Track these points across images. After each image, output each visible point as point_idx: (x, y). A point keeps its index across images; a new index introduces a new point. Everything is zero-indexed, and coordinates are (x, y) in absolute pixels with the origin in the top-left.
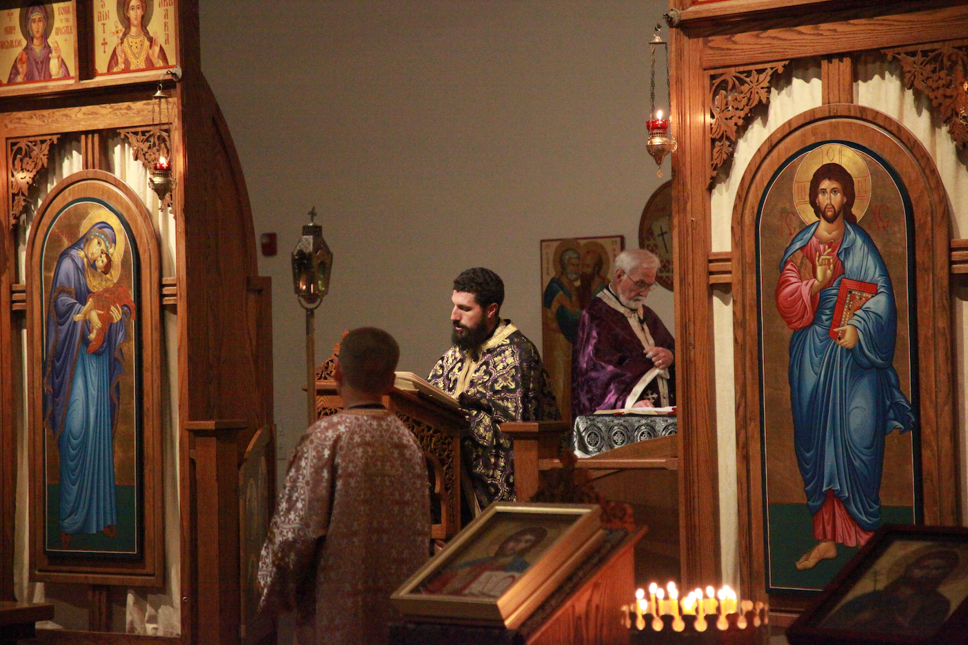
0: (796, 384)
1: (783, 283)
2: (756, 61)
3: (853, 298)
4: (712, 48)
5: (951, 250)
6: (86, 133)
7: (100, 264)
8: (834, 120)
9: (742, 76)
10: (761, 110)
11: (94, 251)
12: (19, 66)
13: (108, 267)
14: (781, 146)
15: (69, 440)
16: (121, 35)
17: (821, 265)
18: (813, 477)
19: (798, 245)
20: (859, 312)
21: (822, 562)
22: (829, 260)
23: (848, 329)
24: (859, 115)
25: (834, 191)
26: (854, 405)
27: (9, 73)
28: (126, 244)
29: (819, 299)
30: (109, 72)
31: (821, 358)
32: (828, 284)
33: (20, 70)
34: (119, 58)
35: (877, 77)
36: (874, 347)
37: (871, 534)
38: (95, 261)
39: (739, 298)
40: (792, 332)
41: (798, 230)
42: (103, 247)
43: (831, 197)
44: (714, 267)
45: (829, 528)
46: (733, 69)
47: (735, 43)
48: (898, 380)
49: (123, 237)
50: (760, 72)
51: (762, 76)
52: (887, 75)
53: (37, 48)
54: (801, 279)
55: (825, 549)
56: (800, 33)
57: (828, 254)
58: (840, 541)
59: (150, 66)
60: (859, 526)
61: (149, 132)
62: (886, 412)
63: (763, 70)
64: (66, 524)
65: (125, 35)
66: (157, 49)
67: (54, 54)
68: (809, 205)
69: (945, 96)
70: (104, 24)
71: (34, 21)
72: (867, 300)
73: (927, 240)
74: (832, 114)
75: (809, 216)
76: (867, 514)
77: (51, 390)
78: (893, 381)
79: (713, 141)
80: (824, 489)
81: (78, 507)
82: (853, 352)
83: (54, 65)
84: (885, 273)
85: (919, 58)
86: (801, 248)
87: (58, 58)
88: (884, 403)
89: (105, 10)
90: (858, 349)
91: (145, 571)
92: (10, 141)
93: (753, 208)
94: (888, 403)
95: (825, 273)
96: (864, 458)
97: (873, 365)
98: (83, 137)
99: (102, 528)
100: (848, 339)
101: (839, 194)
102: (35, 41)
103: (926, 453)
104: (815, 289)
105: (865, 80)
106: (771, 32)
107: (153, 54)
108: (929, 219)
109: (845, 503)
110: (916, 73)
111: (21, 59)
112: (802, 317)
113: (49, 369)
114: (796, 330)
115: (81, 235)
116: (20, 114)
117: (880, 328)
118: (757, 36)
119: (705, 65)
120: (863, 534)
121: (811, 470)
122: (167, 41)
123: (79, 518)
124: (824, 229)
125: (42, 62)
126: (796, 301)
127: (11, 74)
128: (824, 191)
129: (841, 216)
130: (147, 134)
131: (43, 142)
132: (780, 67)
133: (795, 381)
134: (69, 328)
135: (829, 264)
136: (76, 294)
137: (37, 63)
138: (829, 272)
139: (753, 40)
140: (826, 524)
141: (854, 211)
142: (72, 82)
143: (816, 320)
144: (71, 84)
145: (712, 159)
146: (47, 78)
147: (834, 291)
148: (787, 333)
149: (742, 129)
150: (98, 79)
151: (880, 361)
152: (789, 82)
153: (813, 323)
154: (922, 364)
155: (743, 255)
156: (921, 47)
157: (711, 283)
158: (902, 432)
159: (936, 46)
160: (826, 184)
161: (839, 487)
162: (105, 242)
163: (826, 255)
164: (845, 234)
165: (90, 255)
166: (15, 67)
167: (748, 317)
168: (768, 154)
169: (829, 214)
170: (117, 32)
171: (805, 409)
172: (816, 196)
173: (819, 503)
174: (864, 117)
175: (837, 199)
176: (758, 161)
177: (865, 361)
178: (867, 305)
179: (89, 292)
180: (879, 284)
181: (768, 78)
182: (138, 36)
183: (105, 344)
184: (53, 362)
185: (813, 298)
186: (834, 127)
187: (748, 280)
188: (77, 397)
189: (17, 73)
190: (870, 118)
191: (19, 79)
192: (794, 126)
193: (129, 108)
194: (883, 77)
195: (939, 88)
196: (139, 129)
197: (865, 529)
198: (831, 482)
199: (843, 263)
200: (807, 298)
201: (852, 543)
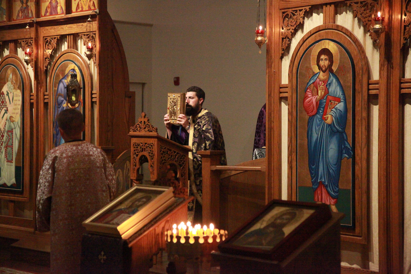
0: (310, 138)
1: (306, 97)
2: (298, 6)
3: (331, 103)
4: (283, 1)
5: (369, 84)
6: (69, 35)
8: (327, 30)
9: (294, 12)
10: (301, 26)
12: (48, 9)
14: (307, 41)
17: (320, 90)
18: (315, 176)
19: (312, 82)
20: (334, 109)
22: (323, 88)
23: (329, 116)
24: (336, 28)
25: (326, 59)
26: (330, 147)
27: (45, 12)
28: (80, 78)
29: (319, 104)
30: (76, 11)
31: (319, 128)
32: (323, 98)
33: (48, 11)
34: (80, 6)
35: (344, 13)
36: (339, 123)
37: (335, 200)
39: (290, 103)
40: (309, 117)
41: (312, 76)
43: (324, 63)
44: (282, 90)
45: (320, 197)
46: (291, 10)
48: (347, 137)
49: (79, 75)
50: (300, 10)
51: (301, 12)
52: (348, 12)
53: (54, 2)
54: (313, 95)
57: (323, 86)
58: (324, 202)
59: (90, 9)
60: (331, 197)
61: (88, 34)
62: (342, 151)
63: (302, 10)
66: (92, 2)
67: (59, 5)
68: (316, 65)
69: (369, 21)
72: (337, 105)
73: (360, 81)
74: (326, 28)
75: (316, 70)
76: (334, 192)
77: (56, 133)
78: (345, 138)
79: (283, 39)
80: (319, 181)
82: (331, 126)
83: (59, 8)
84: (344, 94)
85: (359, 5)
86: (313, 83)
88: (342, 147)
90: (332, 124)
92: (45, 38)
94: (343, 147)
95: (321, 93)
96: (333, 169)
97: (338, 131)
98: (68, 36)
100: (329, 121)
101: (327, 61)
103: (357, 168)
104: (318, 100)
105: (340, 14)
107: (91, 4)
108: (361, 71)
109: (326, 187)
110: (358, 11)
111: (48, 7)
112: (312, 111)
113: (55, 124)
114: (310, 116)
115: (66, 74)
116: (47, 28)
117: (341, 116)
119: (281, 8)
120: (332, 200)
121: (314, 173)
124: (322, 76)
125: (55, 8)
126: (310, 105)
128: (322, 60)
129: (328, 70)
130: (88, 35)
131: (55, 38)
132: (308, 8)
133: (309, 136)
134: (62, 110)
135: (323, 89)
136: (64, 96)
137: (53, 8)
138: (323, 93)
140: (319, 194)
141: (333, 68)
142: (63, 15)
143: (318, 112)
144: (64, 16)
145: (282, 46)
146: (57, 13)
147: (325, 101)
148: (307, 117)
149: (294, 34)
150: (73, 14)
151: (340, 130)
152: (312, 15)
153: (316, 114)
154: (357, 131)
155: (292, 86)
157: (281, 96)
158: (348, 158)
160: (323, 57)
161: (324, 181)
163: (322, 86)
164: (329, 77)
165: (68, 82)
166: (46, 9)
167: (293, 111)
168: (302, 44)
169: (324, 69)
171: (312, 148)
172: (319, 61)
173: (317, 186)
174: (338, 29)
175: (327, 63)
176: (299, 47)
177: (335, 129)
180: (341, 98)
181: (303, 13)
185: (317, 103)
186: (327, 33)
187: (294, 96)
190: (340, 29)
191: (48, 14)
192: (312, 33)
193: (82, 25)
194: (347, 13)
195: (366, 17)
196: (86, 33)
197: (333, 198)
198: (321, 178)
199: (328, 89)
200: (314, 103)
201: (328, 203)
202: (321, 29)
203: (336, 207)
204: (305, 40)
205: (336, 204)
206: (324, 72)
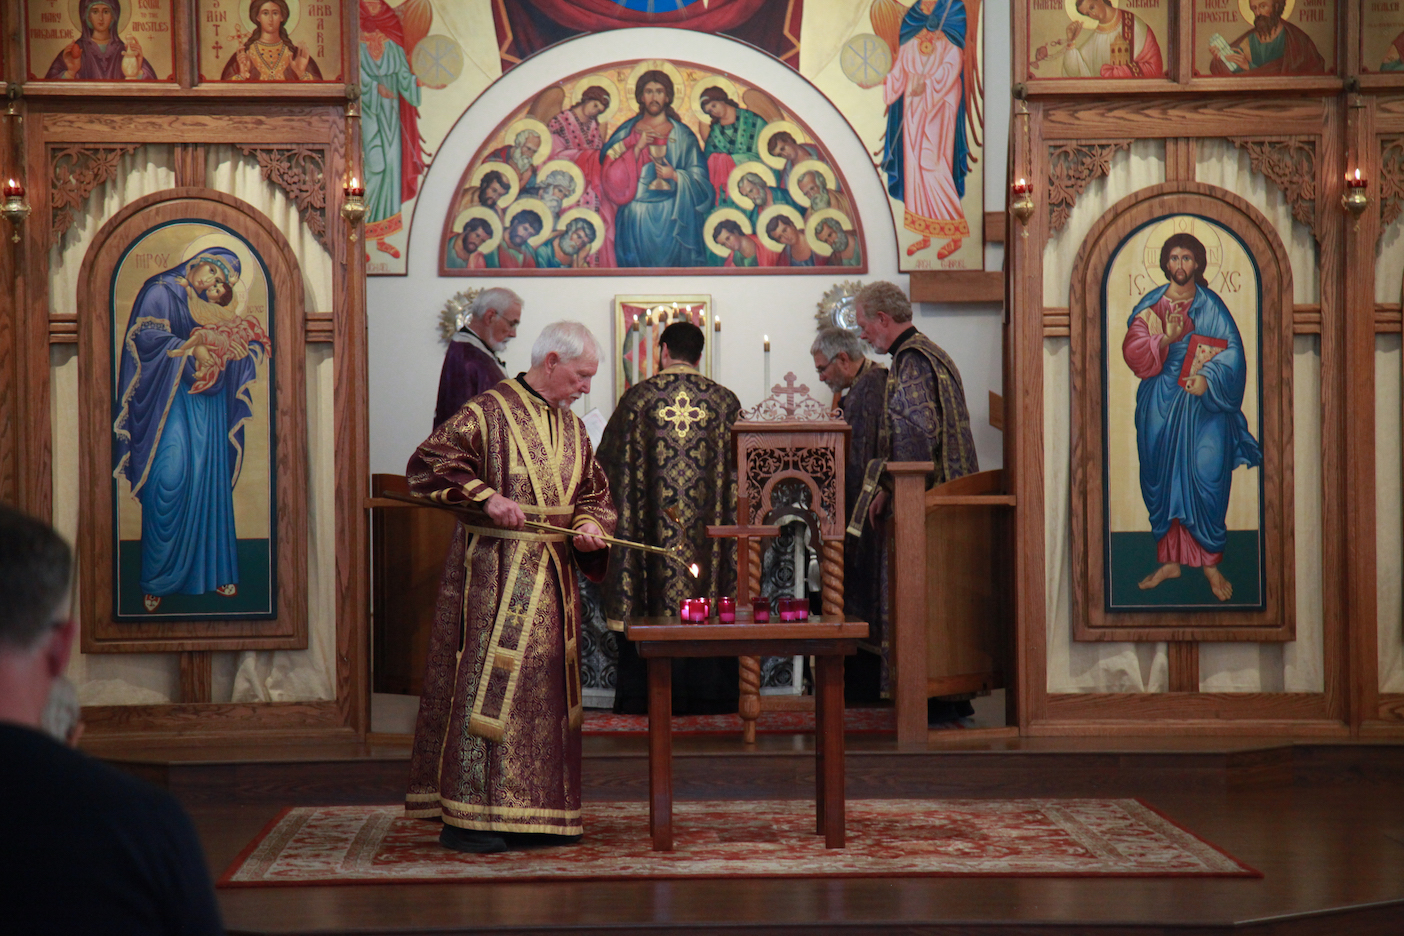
0: (1143, 427)
1: (1131, 336)
2: (1099, 136)
4: (1052, 121)
5: (1292, 312)
6: (185, 145)
7: (213, 293)
8: (1181, 196)
9: (1084, 149)
11: (204, 279)
12: (66, 61)
13: (226, 298)
14: (1127, 216)
15: (158, 491)
16: (245, 40)
17: (1170, 322)
18: (1158, 509)
19: (1147, 303)
21: (1167, 582)
22: (1179, 318)
23: (1198, 379)
25: (1186, 257)
26: (1201, 444)
28: (257, 274)
29: (1168, 352)
30: (225, 78)
32: (1178, 339)
33: (69, 65)
34: (242, 66)
35: (1214, 160)
36: (1223, 394)
37: (1216, 556)
38: (204, 290)
39: (1078, 349)
40: (1140, 380)
42: (219, 274)
43: (1182, 262)
44: (1048, 320)
45: (1173, 553)
46: (1074, 143)
47: (1078, 119)
48: (1246, 422)
49: (252, 266)
50: (1102, 147)
51: (1105, 151)
53: (100, 42)
54: (1150, 334)
55: (1169, 570)
56: (1148, 116)
57: (1179, 313)
58: (1185, 562)
59: (292, 77)
60: (1205, 550)
61: (288, 150)
62: (1233, 450)
63: (1108, 145)
64: (153, 587)
65: (252, 40)
66: (304, 61)
67: (128, 53)
68: (1160, 269)
70: (217, 26)
71: (96, 11)
72: (1217, 353)
73: (1273, 304)
76: (1212, 537)
77: (129, 435)
78: (1240, 423)
79: (1051, 206)
81: (172, 567)
82: (1202, 400)
83: (129, 64)
86: (1151, 307)
87: (137, 57)
88: (1232, 443)
89: (221, 9)
90: (1207, 396)
91: (279, 633)
92: (53, 146)
93: (1095, 269)
94: (1236, 442)
95: (1174, 329)
96: (1210, 489)
97: (1222, 410)
98: (178, 151)
99: (213, 587)
100: (1197, 387)
101: (1190, 261)
102: (96, 34)
104: (1164, 343)
106: (1117, 113)
107: (298, 65)
108: (1276, 285)
109: (1190, 530)
111: (70, 53)
112: (1151, 367)
113: (124, 411)
114: (1143, 379)
115: (183, 260)
116: (71, 117)
117: (1228, 376)
118: (1102, 115)
119: (1044, 136)
120: (1208, 556)
121: (1156, 502)
122: (321, 53)
123: (177, 577)
124: (1175, 291)
125: (108, 60)
126: (1143, 354)
127: (51, 68)
128: (1176, 257)
129: (1192, 280)
130: (287, 154)
131: (106, 150)
132: (1124, 144)
133: (1142, 425)
134: (158, 366)
135: (1179, 321)
136: (172, 327)
137: (99, 60)
138: (1179, 329)
139: (1098, 118)
140: (1171, 549)
141: (1206, 276)
142: (175, 86)
143: (1165, 369)
145: (1050, 223)
146: (117, 76)
147: (1184, 345)
150: (206, 86)
151: (1229, 406)
153: (1162, 372)
154: (1266, 410)
155: (1084, 311)
156: (1267, 139)
157: (1044, 334)
158: (1249, 467)
159: (1282, 139)
160: (1177, 251)
161: (1184, 516)
162: (222, 270)
163: (1176, 314)
164: (1196, 295)
165: (197, 284)
166: (59, 58)
168: (1112, 222)
169: (1180, 277)
170: (239, 37)
171: (1151, 448)
172: (1168, 261)
173: (1164, 530)
174: (1213, 195)
175: (1188, 265)
176: (1102, 226)
177: (1214, 406)
178: (1217, 357)
179: (194, 324)
180: (1230, 340)
181: (1112, 154)
182: (273, 43)
183: (220, 384)
184: (130, 404)
185: (1162, 351)
186: (1184, 202)
187: (1089, 335)
188: (172, 443)
189: (64, 68)
190: (1219, 196)
191: (67, 75)
192: (1140, 198)
193: (260, 123)
194: (1220, 160)
195: (1285, 175)
196: (275, 147)
197: (1210, 550)
198: (1176, 511)
199: (1193, 322)
200: (1155, 350)
201: (1197, 564)
202: (1165, 191)
203: (1220, 570)
204: (1119, 210)
205: (1218, 564)
206: (1179, 283)
